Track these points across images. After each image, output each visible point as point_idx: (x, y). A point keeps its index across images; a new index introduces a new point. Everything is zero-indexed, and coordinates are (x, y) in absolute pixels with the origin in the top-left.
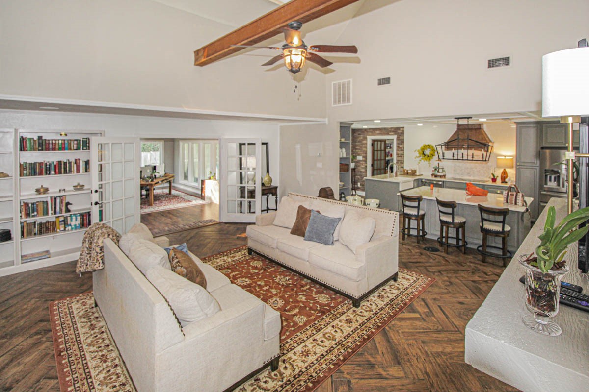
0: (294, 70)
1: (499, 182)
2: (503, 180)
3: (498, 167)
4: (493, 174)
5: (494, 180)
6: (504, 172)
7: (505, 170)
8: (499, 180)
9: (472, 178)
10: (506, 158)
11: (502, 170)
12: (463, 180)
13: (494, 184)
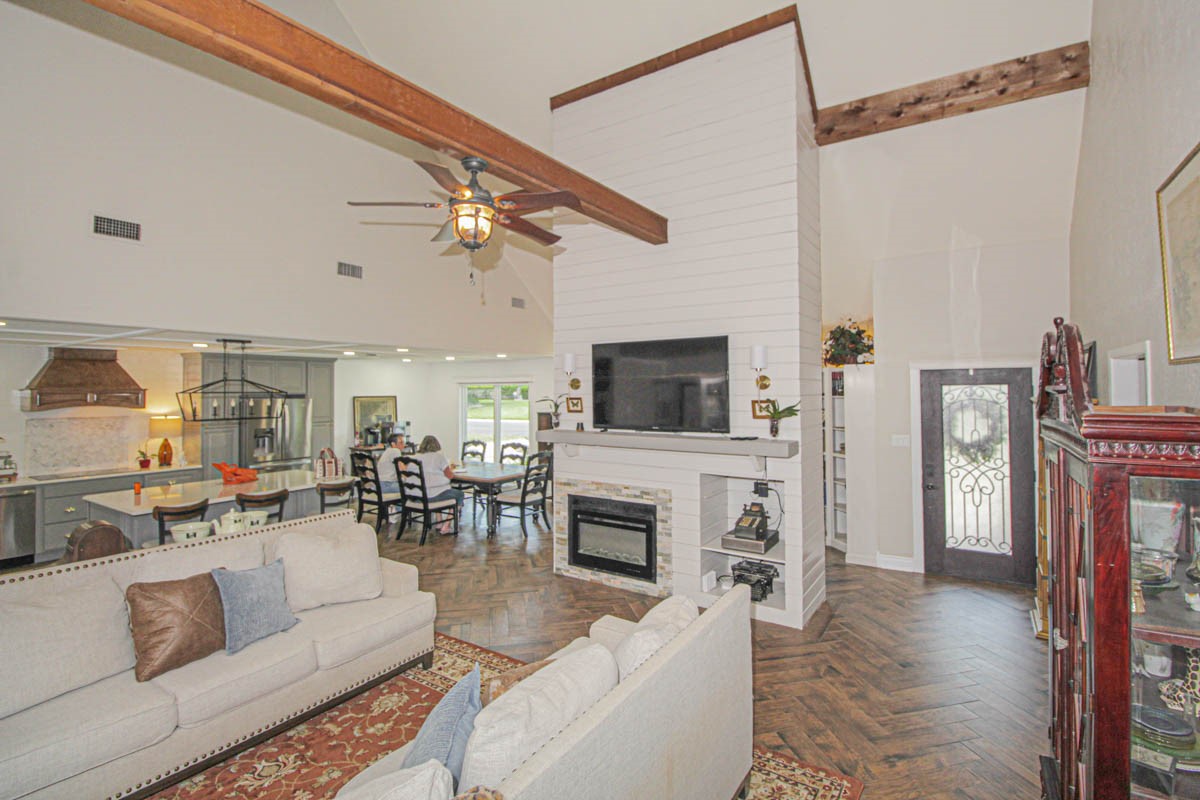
0: (471, 244)
1: (155, 466)
2: (165, 460)
3: (152, 435)
4: (142, 453)
5: (145, 464)
6: (166, 446)
7: (166, 440)
8: (155, 464)
9: (83, 469)
10: (169, 417)
11: (159, 441)
12: (57, 477)
13: (166, 469)
